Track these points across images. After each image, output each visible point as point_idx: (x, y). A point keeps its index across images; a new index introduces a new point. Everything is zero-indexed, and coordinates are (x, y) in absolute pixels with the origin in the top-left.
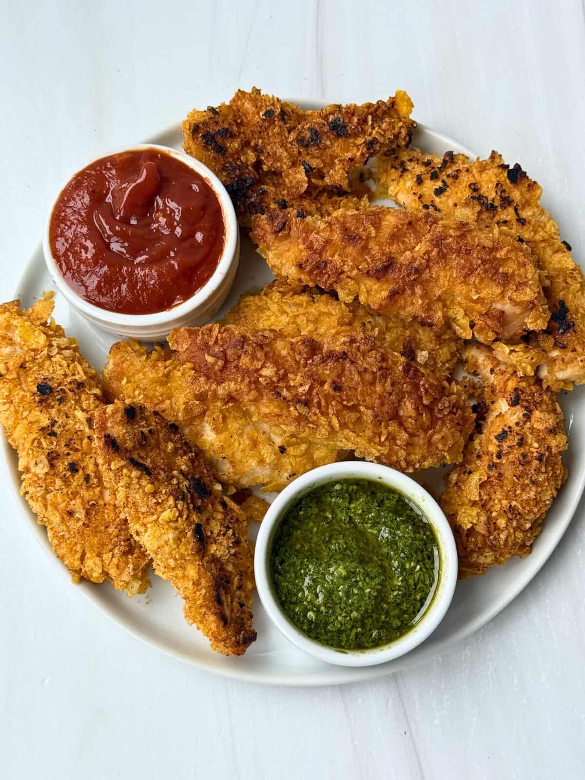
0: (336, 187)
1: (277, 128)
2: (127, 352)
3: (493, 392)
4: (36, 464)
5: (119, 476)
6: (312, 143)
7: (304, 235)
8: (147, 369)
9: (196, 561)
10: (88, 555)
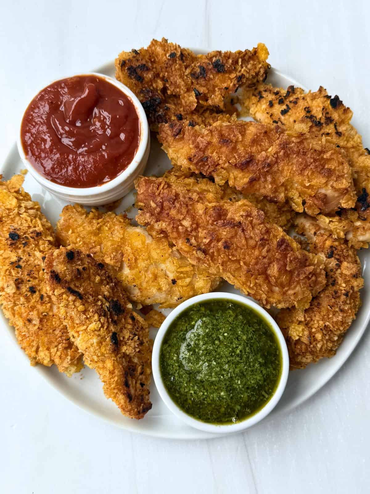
0: (216, 107)
1: (178, 65)
2: (73, 212)
3: (315, 248)
4: (8, 286)
5: (60, 299)
6: (201, 76)
7: (193, 138)
8: (85, 224)
9: (112, 357)
10: (41, 349)
